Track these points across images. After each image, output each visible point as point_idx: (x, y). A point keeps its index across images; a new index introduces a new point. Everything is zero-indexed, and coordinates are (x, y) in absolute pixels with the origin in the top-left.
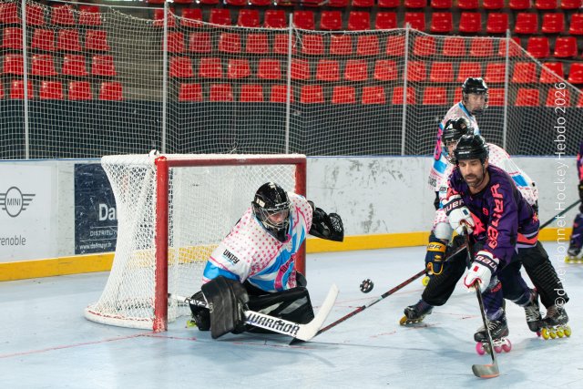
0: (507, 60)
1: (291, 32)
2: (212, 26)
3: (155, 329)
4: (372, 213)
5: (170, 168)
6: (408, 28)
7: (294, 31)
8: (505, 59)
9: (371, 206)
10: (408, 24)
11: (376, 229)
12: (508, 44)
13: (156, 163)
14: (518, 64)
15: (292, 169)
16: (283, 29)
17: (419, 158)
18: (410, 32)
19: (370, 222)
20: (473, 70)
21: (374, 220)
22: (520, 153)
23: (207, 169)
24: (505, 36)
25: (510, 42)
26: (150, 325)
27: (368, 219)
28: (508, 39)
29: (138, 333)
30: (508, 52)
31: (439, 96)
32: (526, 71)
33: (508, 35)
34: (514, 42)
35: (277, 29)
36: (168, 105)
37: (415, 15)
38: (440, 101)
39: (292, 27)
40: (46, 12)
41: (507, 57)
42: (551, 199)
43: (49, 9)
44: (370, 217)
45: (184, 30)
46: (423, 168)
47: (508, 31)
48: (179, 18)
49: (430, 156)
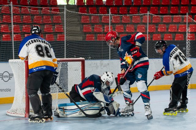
0: (187, 24)
7: (111, 15)
8: (186, 23)
12: (187, 18)
14: (191, 25)
16: (107, 15)
17: (153, 59)
20: (174, 28)
24: (186, 15)
25: (188, 17)
26: (24, 116)
28: (187, 16)
29: (18, 118)
30: (187, 21)
32: (194, 27)
34: (189, 17)
40: (19, 10)
41: (187, 22)
43: (20, 9)
45: (71, 16)
46: (155, 63)
47: (187, 13)
48: (70, 11)
49: (158, 58)
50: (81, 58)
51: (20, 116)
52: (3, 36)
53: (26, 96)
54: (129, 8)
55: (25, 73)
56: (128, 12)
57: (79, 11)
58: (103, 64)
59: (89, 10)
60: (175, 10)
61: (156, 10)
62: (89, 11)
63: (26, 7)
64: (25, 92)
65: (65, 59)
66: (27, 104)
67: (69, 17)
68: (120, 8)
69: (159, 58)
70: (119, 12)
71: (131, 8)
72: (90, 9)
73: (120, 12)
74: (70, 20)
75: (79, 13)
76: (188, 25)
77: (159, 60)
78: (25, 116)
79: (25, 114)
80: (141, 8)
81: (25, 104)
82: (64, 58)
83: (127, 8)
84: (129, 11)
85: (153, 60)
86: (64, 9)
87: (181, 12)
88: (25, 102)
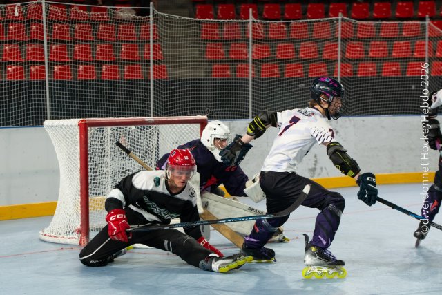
0: (427, 39)
1: (251, 23)
2: (188, 20)
4: (316, 161)
5: (89, 128)
6: (340, 17)
7: (253, 22)
9: (315, 156)
10: (340, 14)
11: (319, 174)
13: (79, 124)
16: (245, 21)
17: (351, 118)
19: (315, 169)
21: (318, 167)
25: (430, 28)
26: (77, 241)
27: (313, 166)
28: (428, 22)
33: (427, 19)
34: (432, 24)
35: (240, 21)
36: (154, 82)
39: (251, 19)
41: (427, 36)
43: (62, 10)
44: (315, 165)
45: (165, 25)
46: (354, 126)
47: (427, 16)
48: (162, 14)
49: (360, 116)
50: (199, 117)
51: (69, 241)
52: (33, 69)
53: (82, 198)
54: (305, 6)
55: (78, 148)
56: (303, 14)
57: (197, 13)
58: (235, 129)
59: (219, 11)
60: (407, 9)
61: (365, 10)
62: (219, 14)
63: (73, 6)
64: (79, 189)
65: (152, 119)
66: (84, 215)
67: (162, 27)
68: (287, 6)
69: (363, 116)
70: (283, 14)
71: (309, 6)
72: (220, 8)
73: (286, 14)
74: (164, 32)
75: (183, 18)
76: (429, 42)
77: (363, 121)
78: (81, 241)
79: (81, 238)
80: (331, 6)
81: (80, 216)
82: (149, 116)
83: (301, 6)
84: (306, 13)
85: (350, 120)
86: (149, 9)
87: (420, 14)
88: (80, 212)
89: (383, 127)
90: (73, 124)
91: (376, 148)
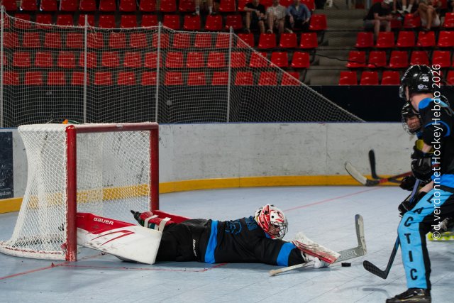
1: (86, 30)
2: (34, 24)
3: (67, 259)
4: (143, 168)
5: (78, 134)
6: (160, 26)
10: (160, 23)
11: (145, 181)
13: (67, 131)
15: (147, 134)
18: (162, 29)
19: (142, 175)
22: (240, 121)
23: (99, 135)
31: (177, 78)
33: (231, 30)
37: (151, 17)
38: (178, 82)
39: (87, 25)
42: (264, 154)
89: (195, 134)
90: (59, 130)
91: (190, 155)
